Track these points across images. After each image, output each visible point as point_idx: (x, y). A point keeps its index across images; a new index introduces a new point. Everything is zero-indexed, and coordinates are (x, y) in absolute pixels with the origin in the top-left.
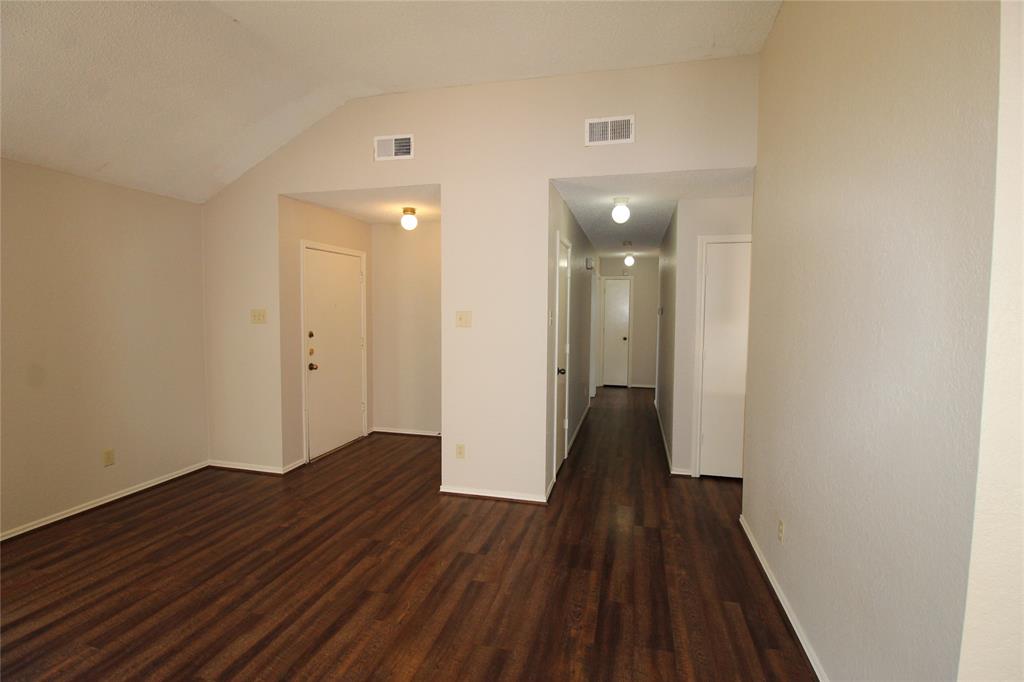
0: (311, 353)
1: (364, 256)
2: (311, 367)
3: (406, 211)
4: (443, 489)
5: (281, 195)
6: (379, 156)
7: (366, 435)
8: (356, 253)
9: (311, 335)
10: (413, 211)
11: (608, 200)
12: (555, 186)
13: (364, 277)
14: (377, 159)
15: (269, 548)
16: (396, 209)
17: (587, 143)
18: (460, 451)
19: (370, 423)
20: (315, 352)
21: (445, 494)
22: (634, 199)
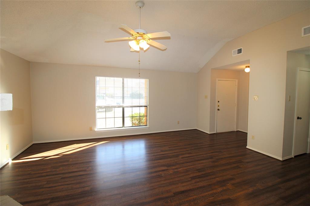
0: (218, 106)
1: (237, 81)
2: (218, 110)
3: (246, 67)
4: (247, 147)
5: (212, 69)
6: (234, 55)
7: (235, 131)
8: (235, 80)
9: (219, 102)
10: (249, 67)
13: (237, 87)
14: (233, 56)
15: (199, 145)
16: (244, 67)
17: (303, 35)
18: (253, 137)
19: (237, 128)
20: (220, 105)
21: (247, 149)
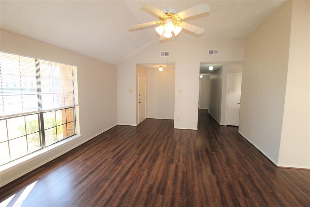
1: (146, 76)
2: (140, 102)
3: (160, 67)
4: (174, 128)
5: (137, 64)
9: (140, 95)
10: (162, 67)
11: (208, 65)
12: (201, 63)
16: (158, 66)
18: (178, 120)
20: (140, 99)
21: (175, 129)
22: (214, 65)
